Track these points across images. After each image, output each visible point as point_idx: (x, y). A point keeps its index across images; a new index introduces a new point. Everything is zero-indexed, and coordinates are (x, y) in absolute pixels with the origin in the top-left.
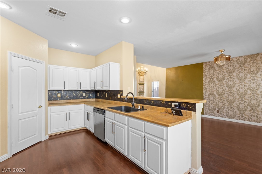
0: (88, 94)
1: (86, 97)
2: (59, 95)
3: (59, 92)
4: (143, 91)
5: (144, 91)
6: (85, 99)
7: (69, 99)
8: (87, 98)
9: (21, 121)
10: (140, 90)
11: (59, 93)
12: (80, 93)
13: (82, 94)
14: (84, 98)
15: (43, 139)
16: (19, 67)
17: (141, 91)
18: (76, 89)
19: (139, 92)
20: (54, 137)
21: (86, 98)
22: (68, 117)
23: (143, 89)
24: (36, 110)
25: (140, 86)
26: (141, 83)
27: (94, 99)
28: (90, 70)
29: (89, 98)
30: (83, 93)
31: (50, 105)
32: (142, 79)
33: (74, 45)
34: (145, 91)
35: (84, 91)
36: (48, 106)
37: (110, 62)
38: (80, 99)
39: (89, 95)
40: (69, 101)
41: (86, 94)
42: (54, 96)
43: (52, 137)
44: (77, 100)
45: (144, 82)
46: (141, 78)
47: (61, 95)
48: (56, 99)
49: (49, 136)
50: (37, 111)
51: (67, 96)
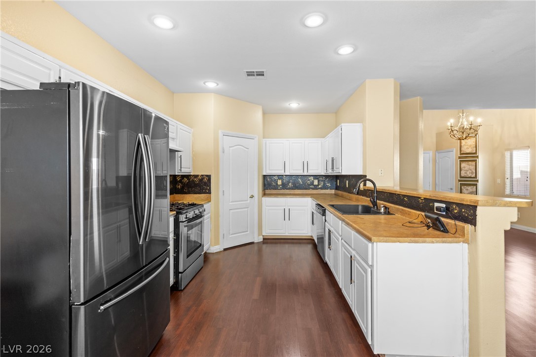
0: (322, 181)
1: (320, 186)
2: (280, 182)
3: (280, 177)
4: (474, 175)
5: (476, 177)
6: (317, 189)
7: (293, 189)
8: (321, 188)
9: (231, 211)
10: (463, 175)
11: (279, 179)
12: (309, 180)
13: (313, 182)
14: (316, 187)
15: (256, 241)
16: (230, 147)
17: (466, 178)
18: (300, 173)
19: (459, 181)
20: (269, 241)
21: (319, 188)
22: (287, 215)
23: (472, 173)
24: (247, 200)
25: (463, 165)
26: (470, 157)
27: (333, 192)
28: (324, 139)
29: (324, 187)
30: (314, 179)
31: (264, 195)
32: (470, 146)
33: (294, 105)
34: (480, 177)
35: (316, 177)
36: (262, 197)
37: (342, 124)
38: (309, 189)
39: (324, 184)
40: (292, 192)
41: (318, 181)
42: (274, 184)
43: (267, 241)
44: (305, 191)
45: (476, 153)
46: (468, 145)
47: (282, 181)
48: (276, 187)
49: (264, 239)
50: (248, 202)
51: (290, 184)
